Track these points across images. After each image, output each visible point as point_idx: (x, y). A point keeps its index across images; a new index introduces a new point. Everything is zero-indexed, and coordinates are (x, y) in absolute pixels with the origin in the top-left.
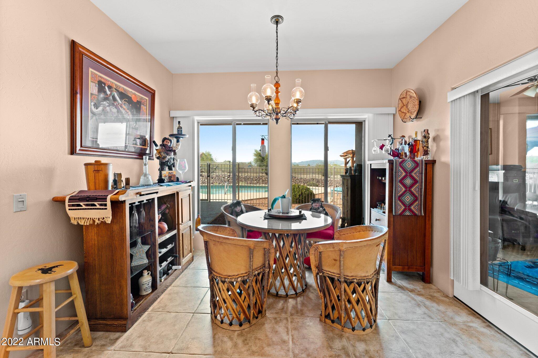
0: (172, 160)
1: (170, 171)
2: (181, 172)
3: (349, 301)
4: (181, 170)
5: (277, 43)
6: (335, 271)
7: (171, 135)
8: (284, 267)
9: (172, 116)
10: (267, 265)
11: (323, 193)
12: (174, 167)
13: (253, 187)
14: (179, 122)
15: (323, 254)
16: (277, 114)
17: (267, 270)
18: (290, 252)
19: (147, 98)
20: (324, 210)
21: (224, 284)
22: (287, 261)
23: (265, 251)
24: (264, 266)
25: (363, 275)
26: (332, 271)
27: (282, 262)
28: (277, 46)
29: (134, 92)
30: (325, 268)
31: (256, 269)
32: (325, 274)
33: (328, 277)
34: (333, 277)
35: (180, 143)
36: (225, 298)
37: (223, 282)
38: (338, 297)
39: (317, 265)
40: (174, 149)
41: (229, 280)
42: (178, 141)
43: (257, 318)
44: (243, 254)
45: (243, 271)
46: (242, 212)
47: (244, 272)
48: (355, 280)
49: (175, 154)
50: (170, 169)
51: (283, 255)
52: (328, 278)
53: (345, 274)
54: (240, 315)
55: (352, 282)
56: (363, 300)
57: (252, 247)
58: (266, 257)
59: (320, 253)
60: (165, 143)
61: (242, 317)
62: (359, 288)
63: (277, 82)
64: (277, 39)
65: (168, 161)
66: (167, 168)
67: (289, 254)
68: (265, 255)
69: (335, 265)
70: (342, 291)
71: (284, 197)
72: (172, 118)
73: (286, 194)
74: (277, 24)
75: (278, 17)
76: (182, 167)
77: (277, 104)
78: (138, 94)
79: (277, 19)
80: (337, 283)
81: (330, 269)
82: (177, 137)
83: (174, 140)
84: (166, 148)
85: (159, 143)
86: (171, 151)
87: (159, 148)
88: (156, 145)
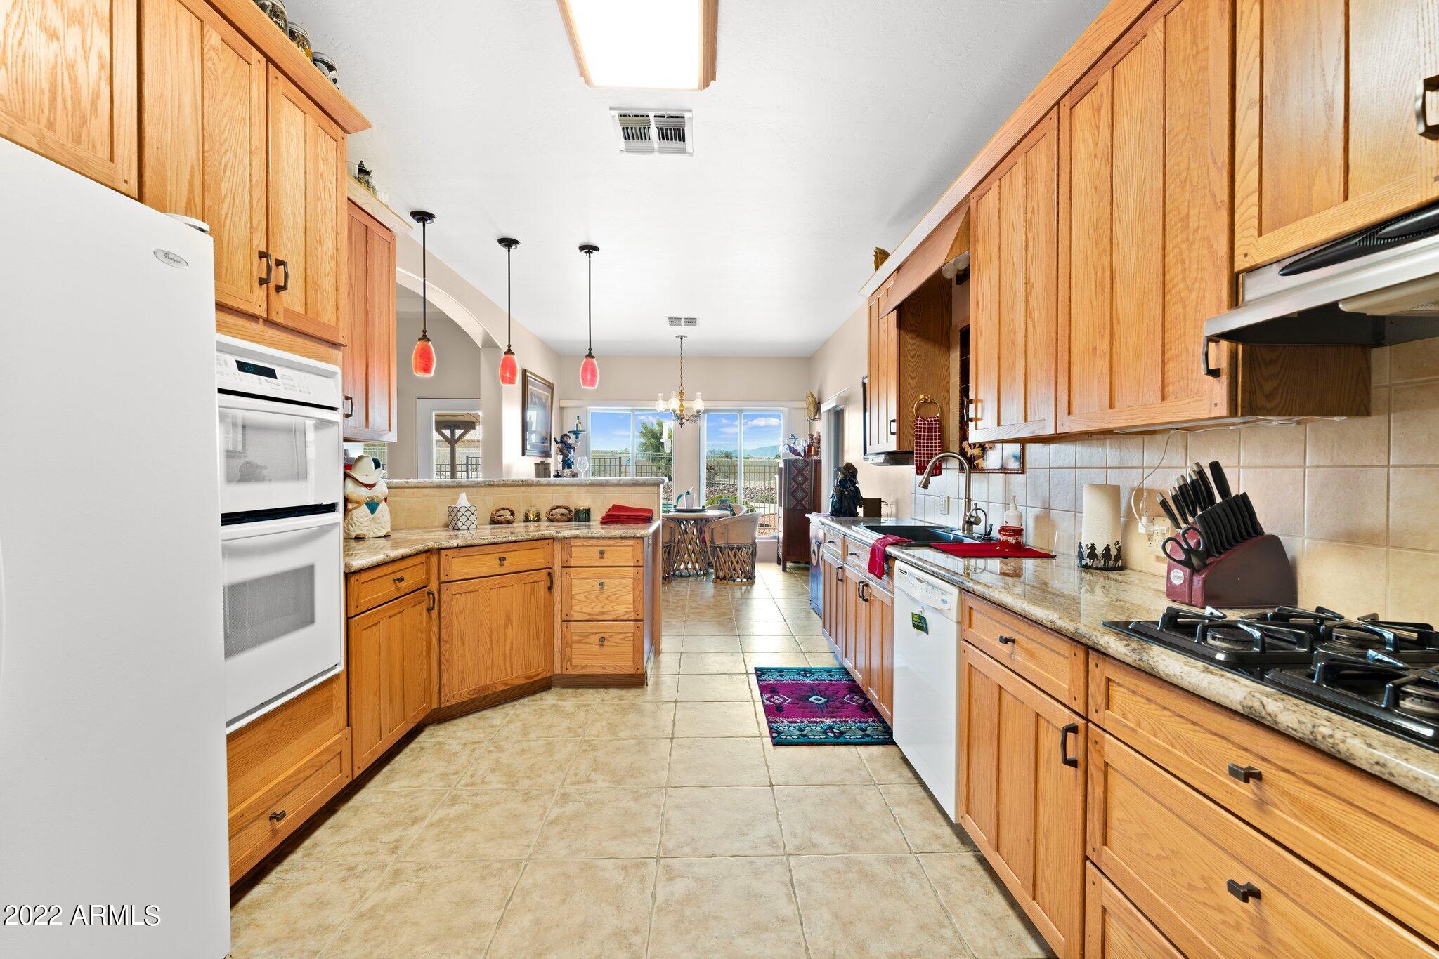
1: (570, 470)
3: (732, 563)
6: (722, 543)
9: (561, 406)
12: (573, 466)
14: (578, 417)
15: (713, 530)
16: (682, 420)
17: (673, 545)
19: (550, 395)
20: (732, 510)
24: (670, 542)
25: (741, 543)
26: (720, 543)
28: (681, 357)
29: (543, 392)
30: (715, 541)
32: (715, 546)
33: (719, 547)
34: (721, 546)
35: (580, 439)
39: (710, 540)
40: (573, 446)
42: (577, 438)
48: (735, 547)
49: (574, 451)
50: (569, 467)
51: (687, 541)
52: (717, 548)
53: (729, 543)
55: (733, 549)
56: (741, 560)
59: (711, 530)
60: (564, 439)
62: (738, 552)
63: (681, 391)
64: (680, 350)
65: (569, 460)
66: (566, 466)
69: (721, 537)
70: (727, 555)
71: (688, 493)
72: (561, 409)
73: (690, 491)
74: (682, 339)
75: (682, 336)
76: (582, 465)
77: (681, 411)
78: (545, 393)
79: (682, 337)
80: (723, 550)
81: (719, 541)
82: (576, 433)
83: (573, 436)
84: (565, 447)
85: (559, 440)
86: (571, 448)
87: (560, 445)
88: (557, 442)
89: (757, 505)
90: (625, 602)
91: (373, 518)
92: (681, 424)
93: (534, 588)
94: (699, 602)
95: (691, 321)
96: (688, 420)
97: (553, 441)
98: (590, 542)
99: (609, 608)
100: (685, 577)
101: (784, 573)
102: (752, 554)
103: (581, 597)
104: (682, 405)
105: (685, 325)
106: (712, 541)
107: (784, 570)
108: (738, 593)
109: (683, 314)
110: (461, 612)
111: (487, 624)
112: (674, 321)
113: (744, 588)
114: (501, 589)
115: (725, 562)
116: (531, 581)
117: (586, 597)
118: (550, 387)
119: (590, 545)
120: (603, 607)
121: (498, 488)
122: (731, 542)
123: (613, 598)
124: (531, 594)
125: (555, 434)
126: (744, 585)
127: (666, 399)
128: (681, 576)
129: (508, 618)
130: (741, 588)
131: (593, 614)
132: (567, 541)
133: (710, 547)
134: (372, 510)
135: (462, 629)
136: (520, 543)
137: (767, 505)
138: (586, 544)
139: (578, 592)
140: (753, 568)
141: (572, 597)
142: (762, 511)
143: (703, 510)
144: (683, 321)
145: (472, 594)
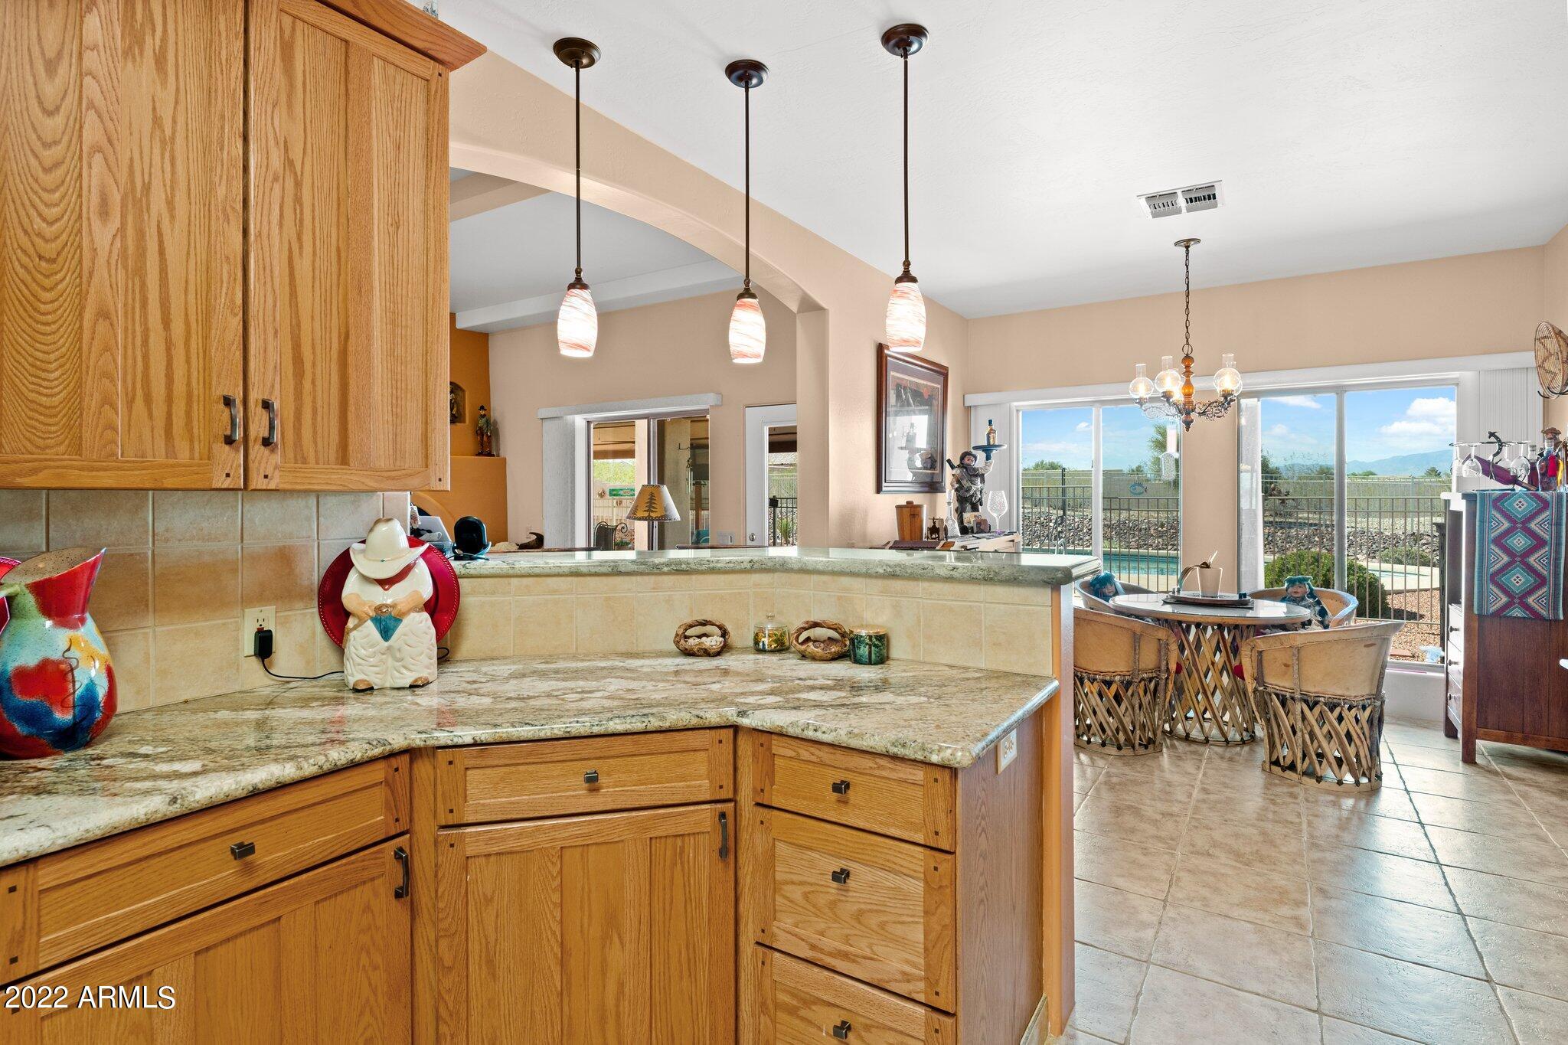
0: (979, 493)
1: (976, 514)
2: (995, 515)
3: (1312, 735)
4: (996, 510)
5: (1188, 285)
6: (1287, 685)
7: (976, 448)
8: (1201, 691)
9: (967, 404)
10: (1163, 668)
11: (1436, 589)
12: (981, 505)
13: (1148, 558)
14: (990, 422)
15: (1264, 654)
16: (1188, 414)
17: (1164, 676)
18: (1213, 664)
19: (939, 386)
21: (1092, 683)
22: (1208, 680)
23: (1160, 645)
24: (1158, 669)
25: (1339, 692)
26: (1281, 685)
27: (1198, 680)
28: (1188, 289)
29: (925, 383)
30: (1269, 679)
31: (1145, 671)
32: (1269, 690)
33: (1277, 695)
34: (1284, 693)
35: (993, 460)
36: (1094, 704)
37: (1093, 681)
38: (1293, 727)
39: (1256, 675)
40: (981, 472)
41: (1101, 677)
42: (988, 458)
43: (1146, 747)
44: (1123, 643)
45: (1122, 668)
46: (1117, 593)
47: (1126, 670)
48: (1322, 699)
49: (983, 481)
50: (975, 508)
51: (1200, 668)
52: (1274, 697)
53: (1304, 688)
54: (1118, 734)
55: (1316, 703)
56: (1337, 734)
57: (1138, 631)
58: (1162, 653)
59: (1260, 653)
60: (966, 461)
61: (1122, 737)
62: (1329, 713)
63: (1187, 355)
64: (1188, 278)
65: (972, 496)
66: (968, 507)
67: (1211, 667)
68: (1159, 651)
69: (1286, 673)
70: (1299, 717)
71: (1206, 565)
72: (968, 409)
73: (1211, 560)
74: (1187, 247)
75: (1189, 240)
76: (996, 504)
77: (1188, 395)
78: (929, 384)
79: (1187, 244)
80: (1289, 703)
81: (1277, 681)
82: (987, 449)
83: (981, 455)
84: (968, 472)
85: (956, 463)
86: (976, 476)
87: (957, 471)
88: (953, 467)
89: (1386, 566)
90: (901, 942)
91: (389, 648)
92: (1188, 424)
93: (682, 848)
94: (1217, 835)
95: (1203, 197)
96: (1203, 413)
97: (947, 466)
98: (817, 752)
99: (861, 947)
100: (1194, 741)
101: (1470, 770)
102: (1370, 721)
103: (796, 893)
104: (1188, 384)
105: (1189, 210)
106: (1259, 679)
107: (1469, 758)
108: (1328, 820)
109: (1181, 179)
110: (489, 901)
111: (554, 933)
112: (1161, 203)
113: (1349, 803)
114: (592, 849)
115: (1294, 732)
116: (673, 831)
117: (806, 895)
118: (942, 372)
119: (813, 759)
120: (846, 939)
121: (701, 577)
122: (1311, 688)
123: (873, 921)
124: (674, 864)
125: (951, 453)
126: (1348, 794)
127: (1152, 374)
128: (1187, 738)
129: (612, 921)
130: (1336, 804)
131: (821, 951)
132: (763, 738)
133: (1255, 691)
134: (386, 633)
135: (492, 939)
136: (642, 737)
137: (1411, 569)
138: (805, 755)
139: (788, 877)
140: (1374, 751)
141: (776, 887)
142: (1399, 585)
143: (1242, 603)
144: (1181, 201)
145: (517, 857)
